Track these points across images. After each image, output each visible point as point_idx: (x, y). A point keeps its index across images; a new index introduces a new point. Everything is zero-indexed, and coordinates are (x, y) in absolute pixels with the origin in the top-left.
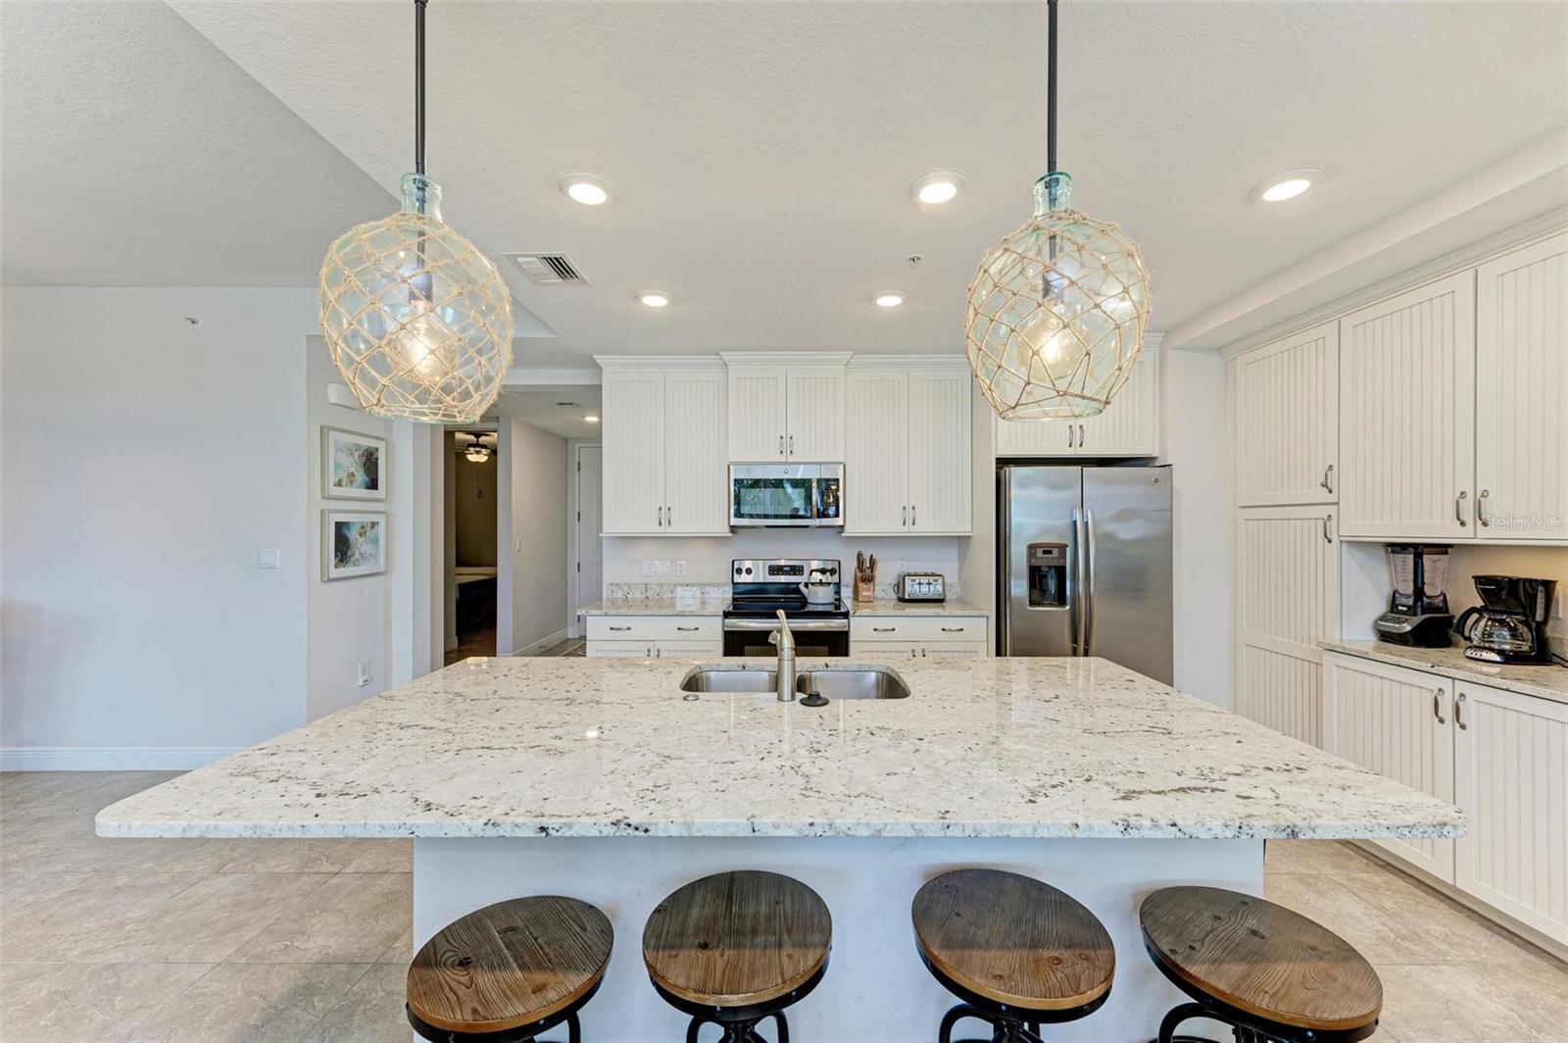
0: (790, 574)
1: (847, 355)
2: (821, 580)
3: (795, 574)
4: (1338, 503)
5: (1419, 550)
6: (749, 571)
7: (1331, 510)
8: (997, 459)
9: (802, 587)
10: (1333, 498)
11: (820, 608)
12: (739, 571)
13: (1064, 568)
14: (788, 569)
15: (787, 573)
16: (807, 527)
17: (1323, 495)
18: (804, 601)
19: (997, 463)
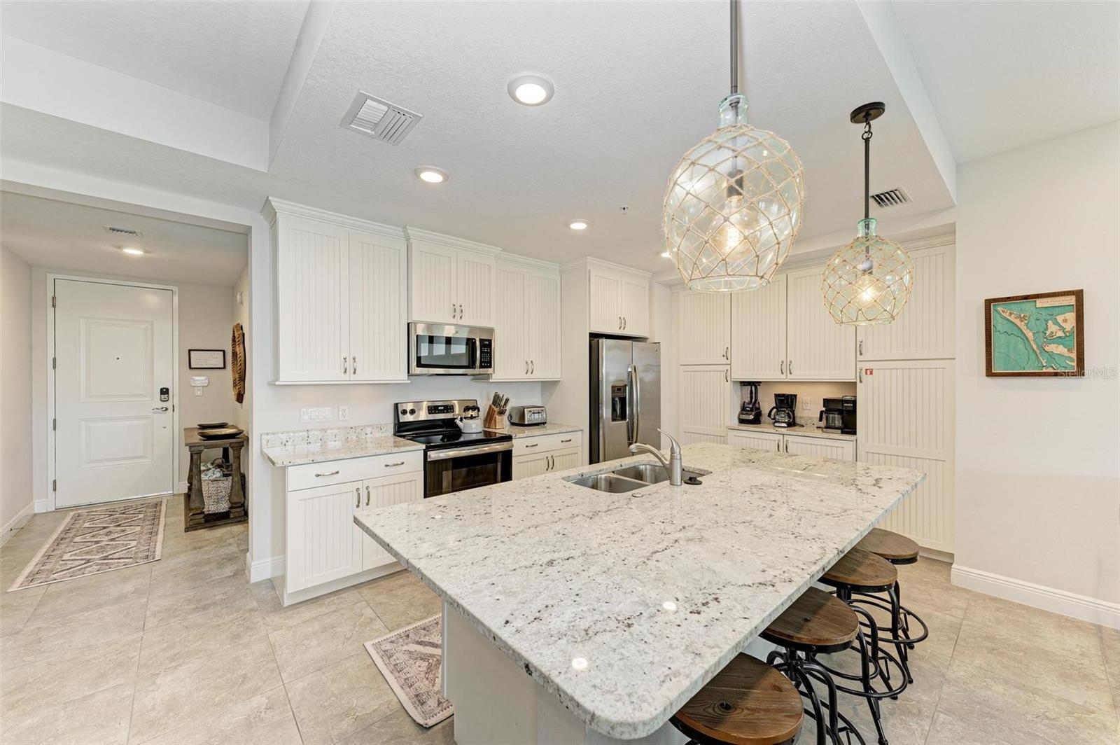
0: (444, 413)
1: (498, 250)
2: (472, 415)
3: (447, 412)
4: (730, 364)
5: (754, 384)
6: (412, 412)
7: (728, 367)
8: (590, 334)
9: (458, 421)
10: (728, 362)
11: (474, 437)
12: (404, 412)
13: (625, 398)
14: (442, 408)
15: (442, 412)
16: (466, 375)
17: (724, 360)
18: (459, 433)
19: (590, 337)
